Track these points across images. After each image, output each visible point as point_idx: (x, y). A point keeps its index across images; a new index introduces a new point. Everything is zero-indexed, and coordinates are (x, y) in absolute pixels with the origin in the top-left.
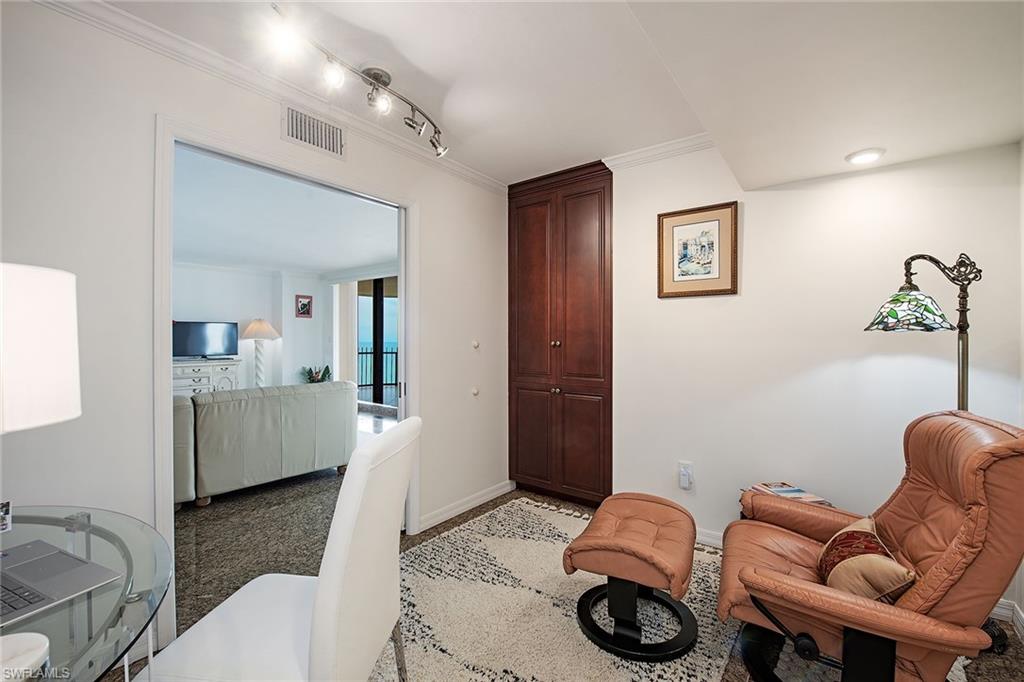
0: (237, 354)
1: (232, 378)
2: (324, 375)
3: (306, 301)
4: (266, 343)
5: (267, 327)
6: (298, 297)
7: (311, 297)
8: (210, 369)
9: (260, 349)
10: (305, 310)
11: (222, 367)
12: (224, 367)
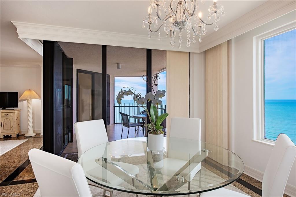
11: (5, 113)
12: (6, 114)
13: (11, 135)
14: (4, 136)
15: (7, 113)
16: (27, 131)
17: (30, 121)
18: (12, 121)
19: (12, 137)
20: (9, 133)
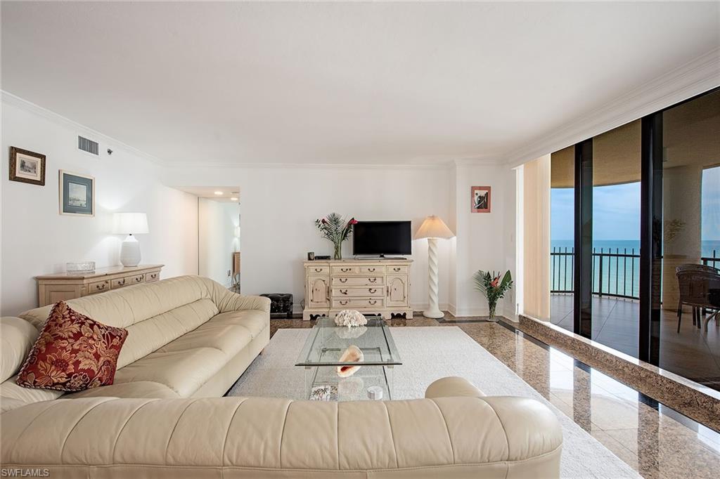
0: (410, 253)
1: (404, 279)
2: (504, 282)
3: (483, 193)
4: (441, 242)
5: (440, 224)
6: (473, 188)
7: (489, 188)
8: (384, 269)
9: (434, 250)
10: (483, 204)
11: (394, 267)
12: (396, 268)
13: (405, 314)
14: (392, 314)
15: (398, 267)
16: (429, 305)
17: (433, 282)
18: (406, 284)
19: (407, 317)
20: (400, 308)
